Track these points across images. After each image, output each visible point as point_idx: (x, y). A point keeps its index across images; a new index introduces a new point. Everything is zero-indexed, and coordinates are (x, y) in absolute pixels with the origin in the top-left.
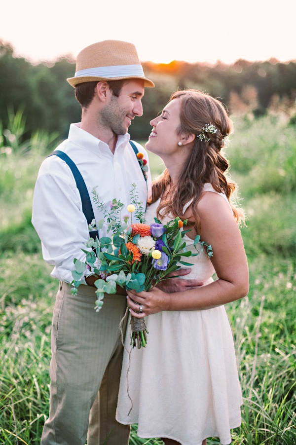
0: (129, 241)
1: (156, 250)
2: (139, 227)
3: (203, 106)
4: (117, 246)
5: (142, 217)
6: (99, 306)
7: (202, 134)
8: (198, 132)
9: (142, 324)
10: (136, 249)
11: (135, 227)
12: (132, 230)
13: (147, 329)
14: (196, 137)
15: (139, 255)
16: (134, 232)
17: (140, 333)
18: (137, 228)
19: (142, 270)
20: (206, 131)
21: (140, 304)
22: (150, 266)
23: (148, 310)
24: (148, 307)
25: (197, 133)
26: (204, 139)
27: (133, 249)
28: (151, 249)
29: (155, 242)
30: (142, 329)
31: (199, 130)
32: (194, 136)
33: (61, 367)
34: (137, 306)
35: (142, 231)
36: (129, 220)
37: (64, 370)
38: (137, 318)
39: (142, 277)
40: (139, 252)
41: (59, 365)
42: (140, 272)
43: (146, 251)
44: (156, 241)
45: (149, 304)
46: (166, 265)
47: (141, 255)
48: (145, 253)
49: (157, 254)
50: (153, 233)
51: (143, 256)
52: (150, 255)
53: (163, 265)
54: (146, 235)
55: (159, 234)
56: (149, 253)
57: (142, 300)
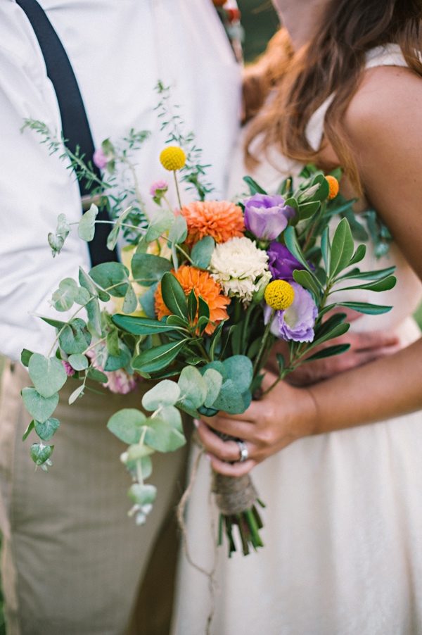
0: (183, 261)
1: (275, 282)
2: (209, 216)
4: (149, 284)
6: (145, 503)
10: (212, 286)
11: (193, 215)
12: (189, 226)
15: (223, 303)
16: (192, 232)
18: (201, 219)
21: (238, 440)
22: (259, 328)
23: (263, 452)
24: (262, 445)
27: (204, 289)
28: (258, 279)
29: (263, 255)
35: (219, 226)
36: (170, 195)
38: (231, 478)
40: (222, 293)
43: (247, 288)
44: (267, 249)
45: (268, 436)
46: (311, 324)
47: (228, 302)
48: (241, 294)
49: (281, 291)
50: (254, 227)
51: (235, 304)
52: (259, 297)
53: (302, 325)
54: (232, 235)
55: (276, 229)
56: (254, 293)
57: (244, 428)
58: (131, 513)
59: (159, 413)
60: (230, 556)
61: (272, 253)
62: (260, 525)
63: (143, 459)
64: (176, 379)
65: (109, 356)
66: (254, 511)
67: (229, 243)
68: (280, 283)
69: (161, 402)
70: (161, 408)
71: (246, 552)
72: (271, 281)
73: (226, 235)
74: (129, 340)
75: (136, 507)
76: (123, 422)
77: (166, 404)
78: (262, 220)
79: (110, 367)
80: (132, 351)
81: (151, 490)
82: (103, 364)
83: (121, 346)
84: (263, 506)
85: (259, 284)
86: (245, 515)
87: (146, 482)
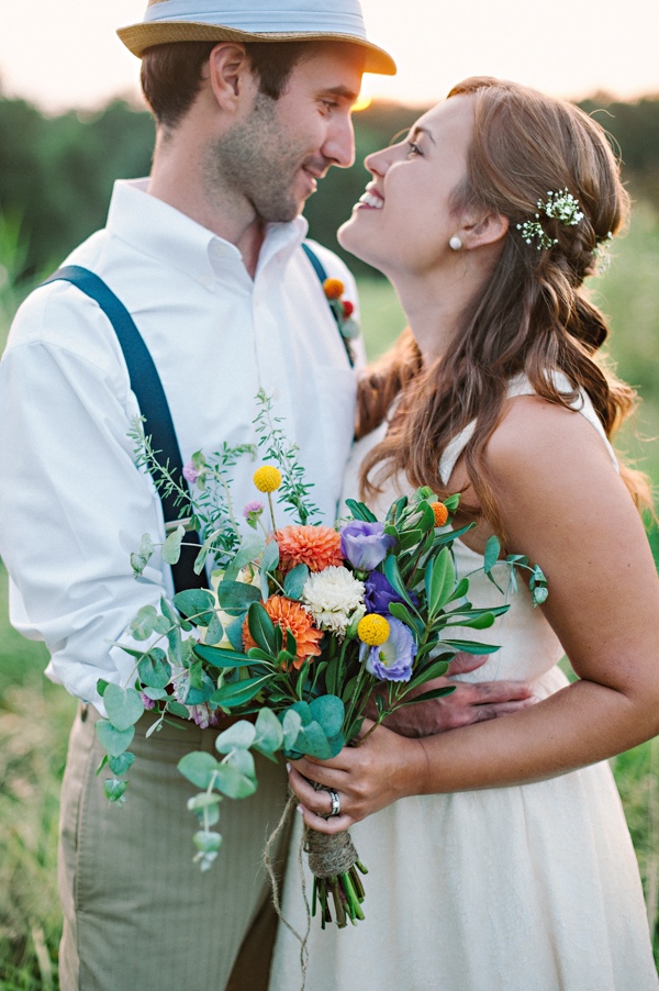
0: (273, 590)
1: (370, 616)
2: (303, 542)
3: (547, 129)
4: (237, 613)
5: (302, 498)
7: (534, 220)
8: (522, 212)
10: (303, 618)
11: (287, 540)
12: (281, 553)
13: (362, 861)
14: (512, 228)
15: (313, 637)
16: (285, 559)
17: (341, 879)
18: (295, 545)
19: (329, 682)
20: (549, 212)
21: (331, 790)
22: (354, 667)
23: (360, 804)
24: (357, 797)
25: (516, 216)
26: (536, 239)
27: (293, 620)
28: (352, 611)
29: (360, 586)
30: (349, 867)
31: (527, 207)
32: (505, 222)
33: (94, 966)
34: (323, 799)
35: (314, 553)
36: (264, 518)
37: (102, 976)
38: (325, 834)
39: (333, 709)
40: (314, 626)
41: (87, 960)
42: (323, 692)
43: (339, 622)
44: (365, 580)
45: (363, 787)
46: (408, 662)
47: (321, 636)
48: (334, 628)
49: (374, 627)
50: (351, 556)
51: (328, 638)
52: (353, 631)
53: (399, 663)
54: (328, 562)
55: (375, 560)
56: (347, 627)
57: (338, 776)
59: (232, 757)
60: (324, 927)
61: (369, 585)
63: (212, 807)
65: (191, 688)
66: (354, 875)
67: (325, 572)
68: (374, 617)
69: (235, 744)
70: (234, 751)
72: (366, 614)
73: (321, 563)
74: (213, 673)
76: (193, 764)
77: (240, 748)
78: (359, 549)
79: (191, 701)
80: (215, 683)
82: (184, 698)
83: (205, 679)
84: (363, 871)
85: (353, 617)
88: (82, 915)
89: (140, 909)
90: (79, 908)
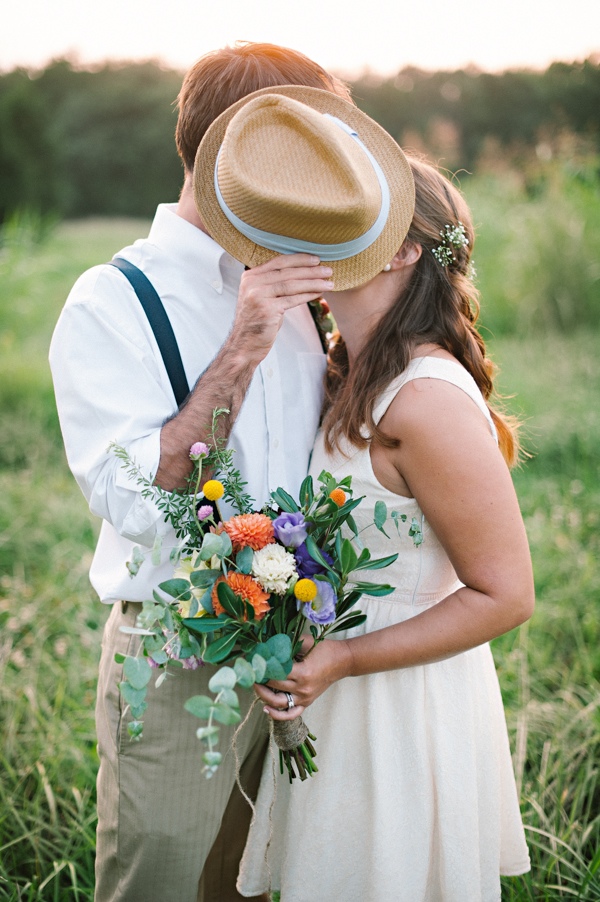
1: (302, 581)
6: (213, 765)
9: (299, 730)
10: (255, 587)
15: (263, 600)
19: (278, 629)
21: (288, 693)
23: (307, 699)
24: (303, 696)
27: (248, 589)
28: (289, 579)
30: (303, 739)
31: (434, 236)
32: (420, 249)
34: (282, 699)
37: (138, 803)
38: (284, 722)
39: (282, 643)
40: (263, 591)
41: (125, 790)
42: (274, 633)
43: (282, 587)
44: (294, 552)
45: (308, 690)
46: (332, 609)
47: (268, 597)
48: (277, 591)
49: (306, 588)
50: (282, 539)
51: (274, 599)
52: (290, 592)
53: (326, 611)
54: (266, 543)
55: (300, 541)
56: (287, 590)
57: (289, 684)
58: (203, 771)
59: (222, 695)
60: (291, 782)
61: (297, 557)
62: (313, 754)
63: (213, 735)
64: (232, 666)
65: (182, 647)
66: (307, 743)
67: (264, 550)
68: (306, 581)
69: (223, 686)
70: (223, 691)
71: (303, 777)
72: (299, 580)
73: (261, 545)
74: (198, 636)
75: (207, 767)
76: (195, 704)
77: (227, 688)
78: (288, 536)
79: (183, 656)
80: (200, 643)
81: (217, 755)
82: (178, 653)
83: (191, 638)
84: (314, 739)
85: (290, 582)
86: (300, 749)
87: (215, 749)
88: (123, 757)
89: (168, 753)
90: (121, 752)
